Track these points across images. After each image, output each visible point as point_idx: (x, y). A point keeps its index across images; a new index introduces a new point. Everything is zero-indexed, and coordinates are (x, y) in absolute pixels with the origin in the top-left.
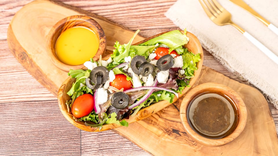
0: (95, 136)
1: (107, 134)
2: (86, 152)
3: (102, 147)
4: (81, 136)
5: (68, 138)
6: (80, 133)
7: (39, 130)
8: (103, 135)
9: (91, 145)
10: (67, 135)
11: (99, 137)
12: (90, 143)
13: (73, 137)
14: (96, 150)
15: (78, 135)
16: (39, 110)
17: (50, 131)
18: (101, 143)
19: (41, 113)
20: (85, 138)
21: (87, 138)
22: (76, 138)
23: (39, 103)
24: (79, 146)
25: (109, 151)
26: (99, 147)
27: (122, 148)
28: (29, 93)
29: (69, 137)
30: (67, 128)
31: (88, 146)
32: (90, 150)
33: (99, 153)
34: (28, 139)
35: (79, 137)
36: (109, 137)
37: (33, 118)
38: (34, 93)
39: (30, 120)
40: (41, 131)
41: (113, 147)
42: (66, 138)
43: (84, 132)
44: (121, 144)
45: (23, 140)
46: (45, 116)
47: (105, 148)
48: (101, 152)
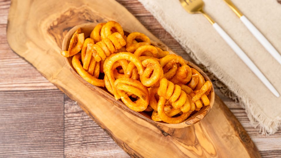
0: (79, 128)
1: (91, 127)
2: (69, 145)
3: (85, 140)
4: (64, 128)
5: (50, 131)
6: (63, 126)
7: (21, 122)
8: (87, 127)
9: (74, 138)
10: (50, 128)
11: (83, 130)
12: (73, 136)
13: (55, 129)
14: (79, 144)
15: (62, 128)
16: (21, 101)
17: (32, 123)
18: (85, 136)
19: (23, 104)
20: (68, 131)
21: (70, 131)
22: (58, 131)
23: (21, 93)
24: (62, 139)
25: (93, 144)
26: (83, 140)
27: (107, 141)
28: (10, 83)
29: (52, 129)
30: (50, 120)
31: (71, 139)
32: (74, 143)
33: (83, 147)
34: (9, 131)
35: (62, 130)
36: (93, 130)
37: (14, 109)
38: (16, 82)
39: (11, 111)
40: (22, 123)
41: (98, 141)
42: (49, 131)
43: (67, 125)
44: (106, 137)
45: (4, 132)
46: (27, 107)
47: (89, 141)
48: (85, 145)
